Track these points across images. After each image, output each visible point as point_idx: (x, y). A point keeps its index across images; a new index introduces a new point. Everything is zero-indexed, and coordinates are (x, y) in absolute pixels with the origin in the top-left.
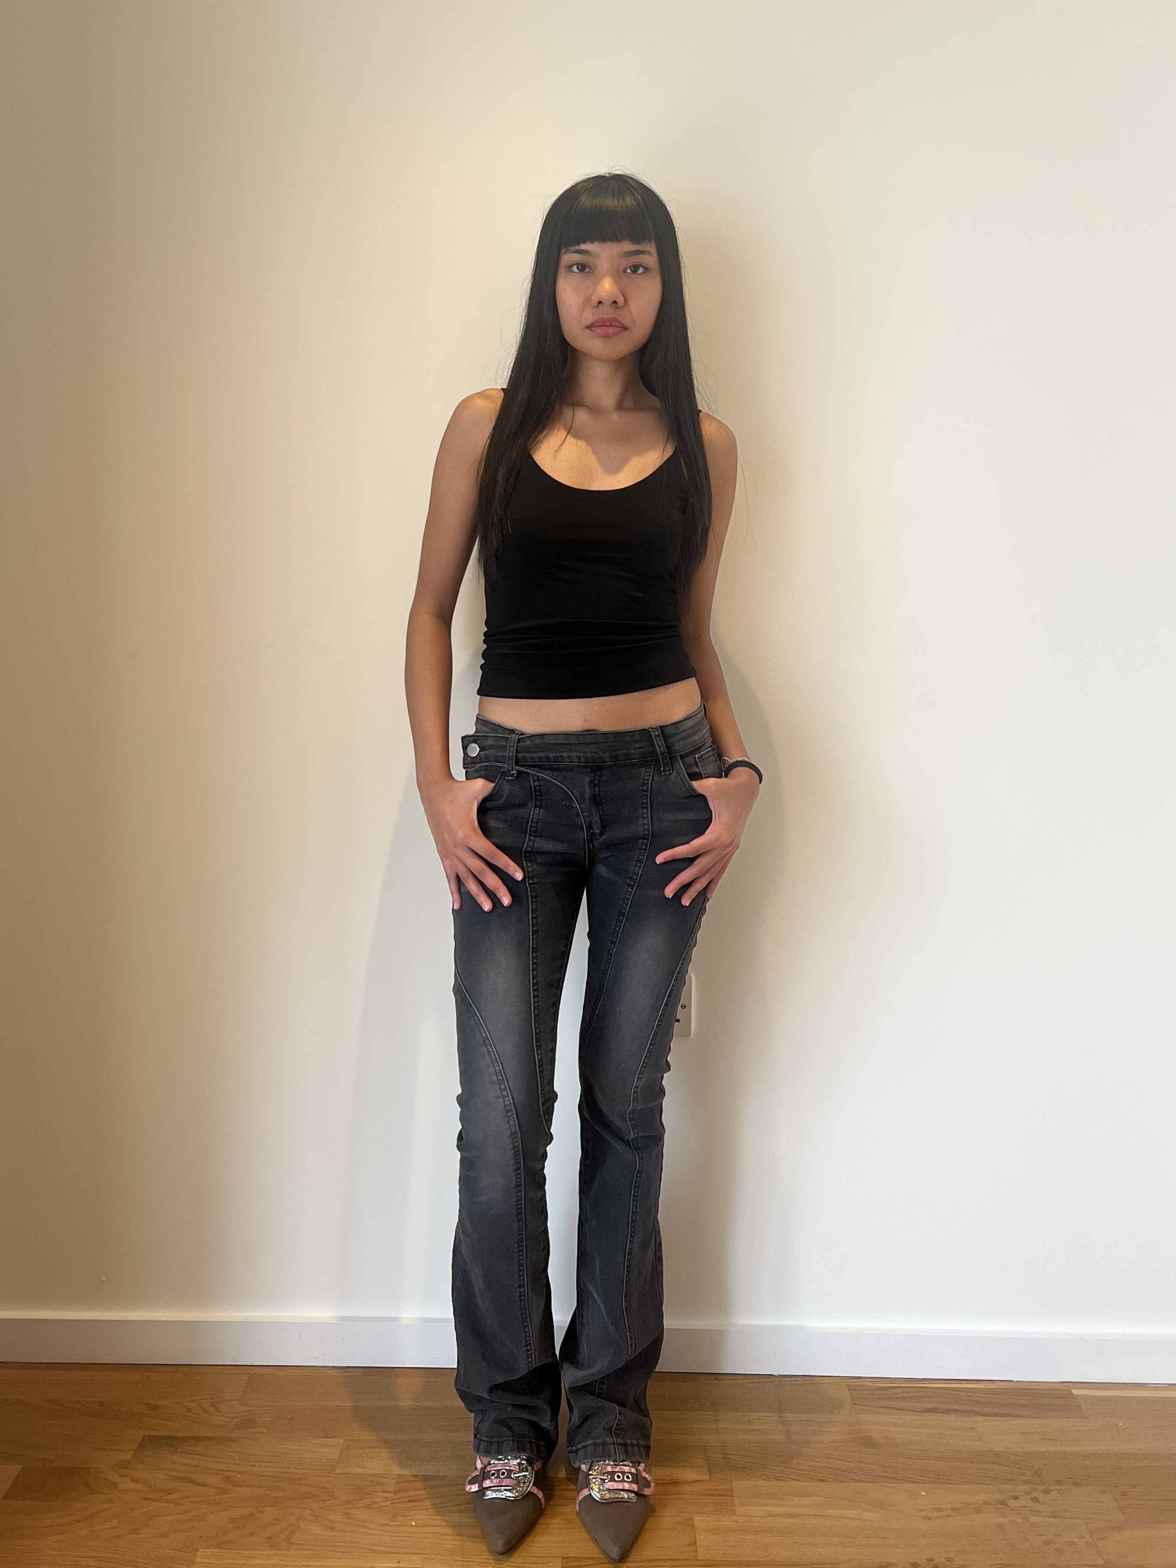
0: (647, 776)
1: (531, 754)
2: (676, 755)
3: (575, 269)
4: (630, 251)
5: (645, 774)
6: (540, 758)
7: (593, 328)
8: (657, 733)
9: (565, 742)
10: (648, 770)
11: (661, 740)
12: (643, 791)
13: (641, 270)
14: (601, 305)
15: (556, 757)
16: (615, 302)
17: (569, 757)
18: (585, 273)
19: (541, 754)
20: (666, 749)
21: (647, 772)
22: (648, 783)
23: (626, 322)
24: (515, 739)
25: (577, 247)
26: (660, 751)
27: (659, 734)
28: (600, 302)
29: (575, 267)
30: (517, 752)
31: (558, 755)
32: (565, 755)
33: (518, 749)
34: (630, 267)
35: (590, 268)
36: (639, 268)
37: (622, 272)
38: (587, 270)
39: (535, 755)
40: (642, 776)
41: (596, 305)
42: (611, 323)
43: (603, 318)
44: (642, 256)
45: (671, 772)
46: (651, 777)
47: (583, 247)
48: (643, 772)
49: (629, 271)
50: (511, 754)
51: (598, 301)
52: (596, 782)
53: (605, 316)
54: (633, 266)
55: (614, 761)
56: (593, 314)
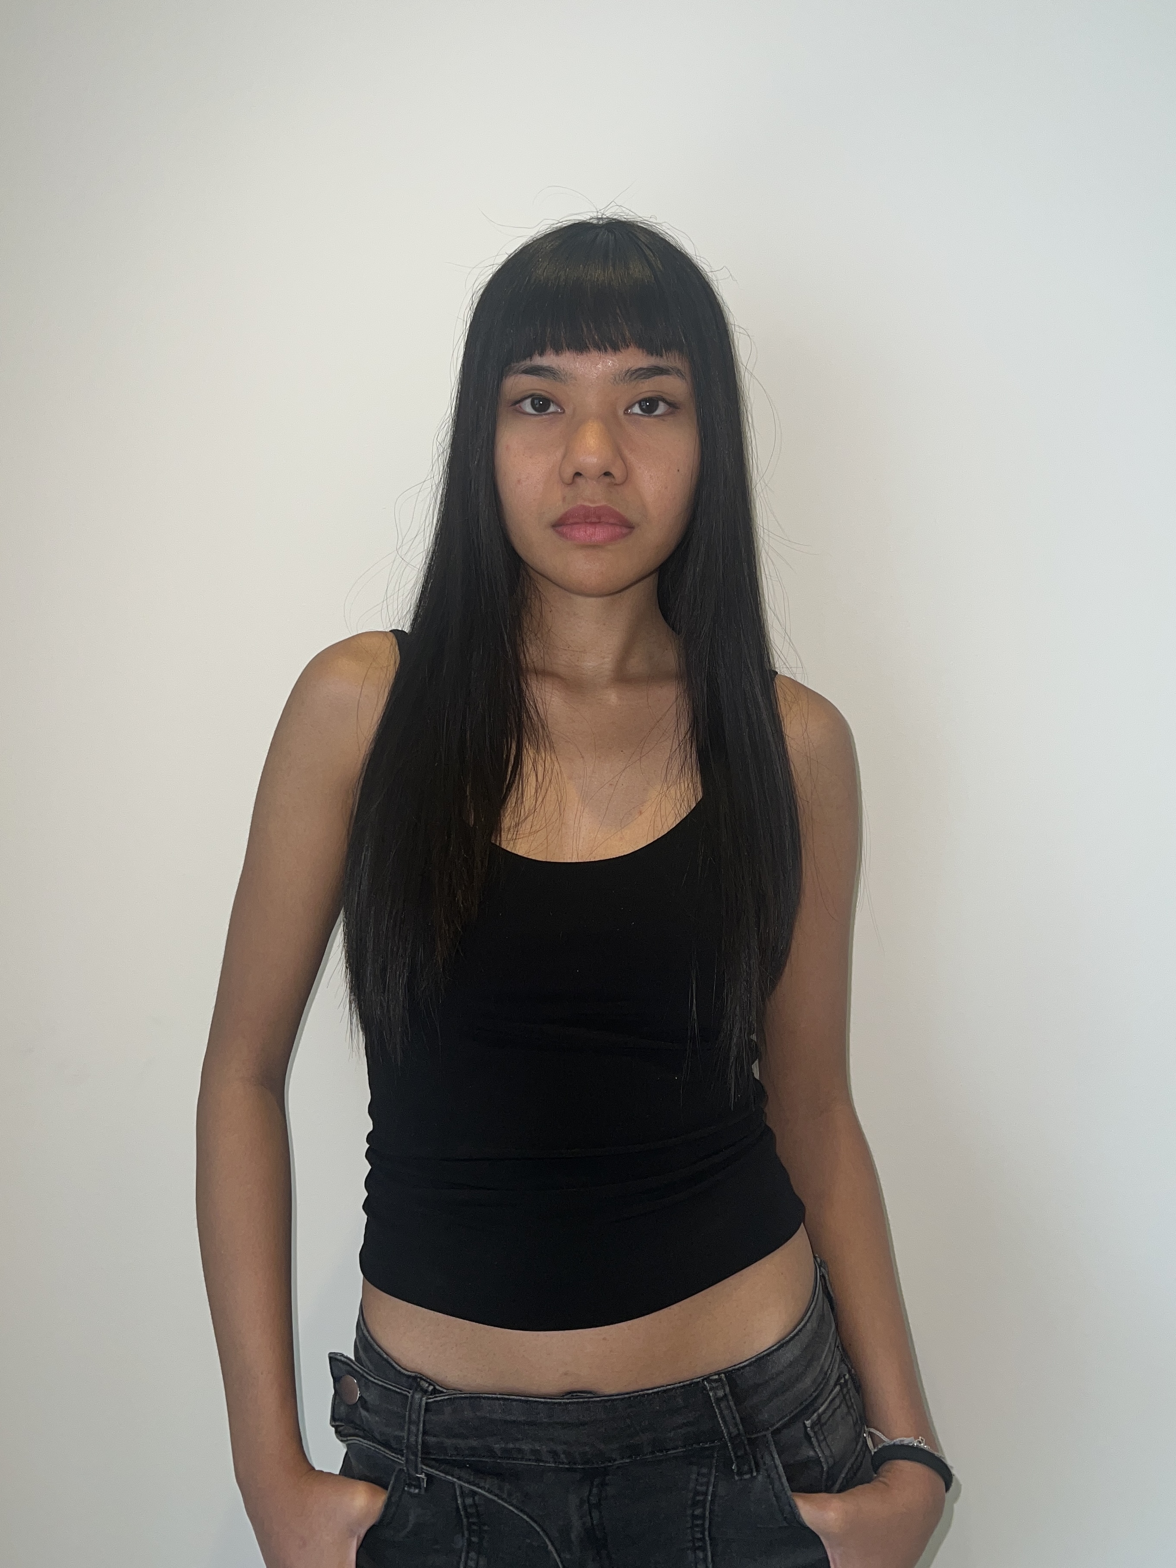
0: (702, 1485)
1: (454, 1441)
2: (764, 1433)
3: (527, 406)
4: (641, 369)
5: (697, 1480)
6: (473, 1449)
7: (565, 529)
8: (720, 1393)
9: (522, 1418)
10: (704, 1471)
11: (730, 1407)
12: (694, 1517)
13: (662, 408)
14: (579, 480)
15: (505, 1451)
16: (607, 474)
17: (534, 1452)
18: (549, 414)
19: (474, 1443)
20: (741, 1427)
21: (703, 1475)
22: (705, 1500)
23: (632, 515)
24: (420, 1406)
25: (528, 363)
26: (729, 1433)
27: (725, 1395)
28: (578, 474)
29: (529, 401)
30: (425, 1433)
31: (511, 1446)
32: (526, 1447)
33: (428, 1427)
34: (640, 402)
35: (558, 405)
36: (658, 405)
37: (621, 412)
38: (552, 408)
39: (461, 1443)
40: (692, 1485)
41: (570, 481)
42: (599, 517)
43: (584, 507)
44: (664, 378)
45: (755, 1474)
46: (711, 1488)
47: (539, 361)
48: (694, 1476)
49: (637, 409)
50: (413, 1439)
51: (574, 472)
52: (594, 1500)
53: (587, 504)
54: (646, 400)
55: (630, 1457)
56: (564, 499)
